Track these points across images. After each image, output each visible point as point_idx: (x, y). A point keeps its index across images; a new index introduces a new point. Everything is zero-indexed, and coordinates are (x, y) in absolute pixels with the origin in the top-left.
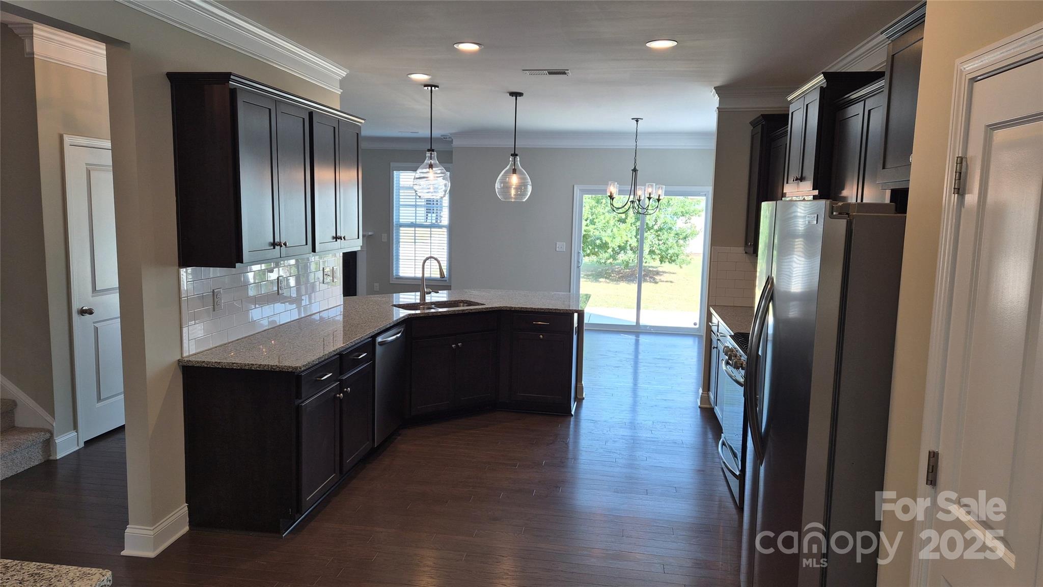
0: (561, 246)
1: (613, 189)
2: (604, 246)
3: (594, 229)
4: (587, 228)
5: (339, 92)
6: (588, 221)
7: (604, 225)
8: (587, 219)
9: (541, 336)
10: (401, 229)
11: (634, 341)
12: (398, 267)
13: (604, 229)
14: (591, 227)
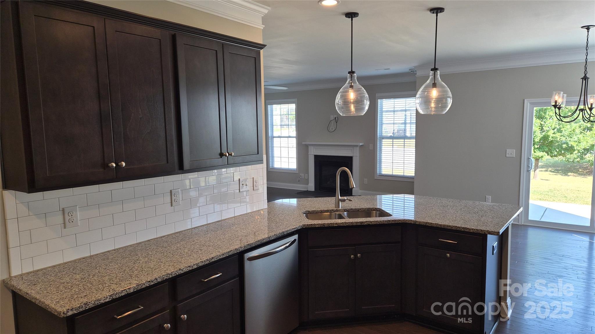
0: (511, 153)
1: (559, 98)
2: (570, 149)
3: (561, 136)
4: (554, 135)
5: (262, 27)
6: (556, 130)
7: (570, 133)
8: (555, 128)
9: (448, 255)
10: (383, 140)
11: (587, 244)
12: (380, 168)
13: (570, 136)
14: (558, 135)
